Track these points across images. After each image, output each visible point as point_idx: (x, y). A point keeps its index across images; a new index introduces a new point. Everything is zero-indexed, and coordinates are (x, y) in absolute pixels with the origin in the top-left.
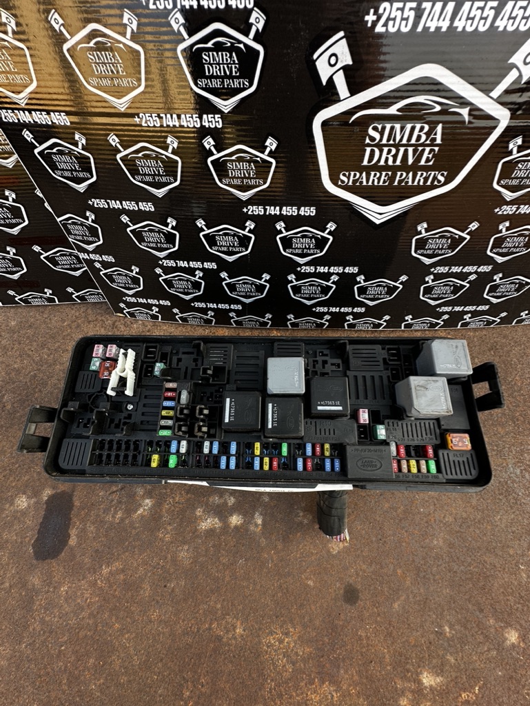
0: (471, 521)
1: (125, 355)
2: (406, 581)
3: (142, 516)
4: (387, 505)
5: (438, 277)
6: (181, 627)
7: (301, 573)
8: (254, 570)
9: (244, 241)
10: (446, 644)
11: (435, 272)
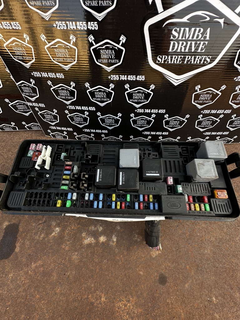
0: (224, 240)
1: (46, 148)
2: (191, 272)
3: (54, 236)
4: (180, 232)
5: (205, 116)
6: (72, 297)
7: (137, 268)
8: (112, 266)
9: (109, 95)
10: (214, 307)
11: (203, 113)
